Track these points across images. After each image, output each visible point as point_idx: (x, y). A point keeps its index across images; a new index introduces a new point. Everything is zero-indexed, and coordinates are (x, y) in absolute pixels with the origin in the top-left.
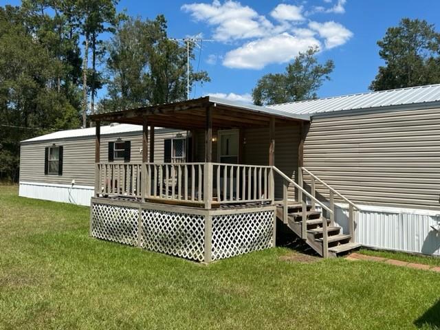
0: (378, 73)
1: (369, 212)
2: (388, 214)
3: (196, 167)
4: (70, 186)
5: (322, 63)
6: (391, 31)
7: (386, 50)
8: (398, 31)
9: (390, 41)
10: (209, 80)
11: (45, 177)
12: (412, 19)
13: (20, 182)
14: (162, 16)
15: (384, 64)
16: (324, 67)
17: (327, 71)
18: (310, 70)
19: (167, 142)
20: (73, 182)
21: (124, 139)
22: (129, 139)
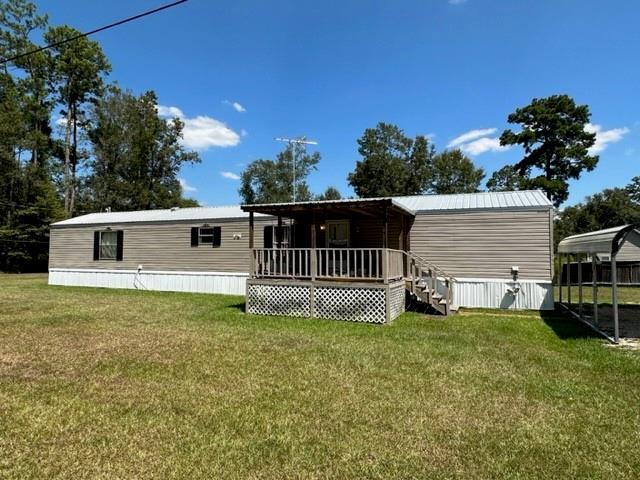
0: (356, 167)
1: (463, 282)
2: (476, 283)
3: (303, 252)
4: (136, 271)
5: (311, 154)
6: (368, 131)
7: (364, 147)
8: (375, 132)
9: (368, 141)
10: (200, 161)
11: (96, 263)
12: (387, 124)
13: (50, 269)
14: (152, 92)
15: (362, 159)
16: (311, 158)
17: (314, 162)
18: (299, 159)
19: (268, 230)
20: (140, 267)
21: (212, 225)
22: (219, 225)
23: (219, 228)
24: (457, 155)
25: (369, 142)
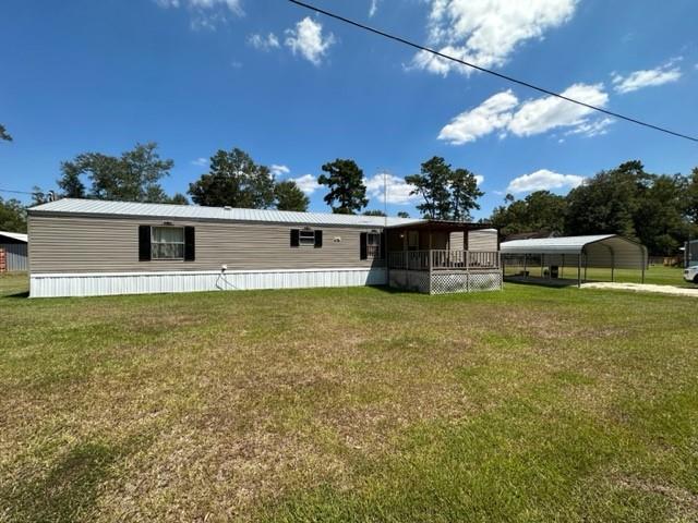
4: (219, 272)
20: (225, 267)
21: (313, 229)
22: (320, 229)
23: (321, 232)
24: (292, 185)
25: (219, 160)
